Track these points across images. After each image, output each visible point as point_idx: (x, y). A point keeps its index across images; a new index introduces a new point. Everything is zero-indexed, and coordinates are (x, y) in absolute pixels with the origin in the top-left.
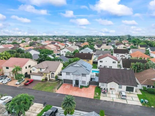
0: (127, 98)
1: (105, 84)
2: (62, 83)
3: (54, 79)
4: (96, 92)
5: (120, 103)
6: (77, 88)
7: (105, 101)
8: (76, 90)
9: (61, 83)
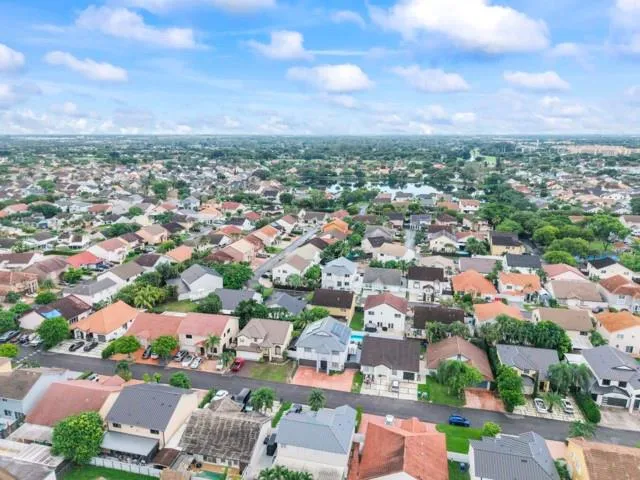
0: (401, 390)
1: (370, 368)
2: (297, 367)
3: (281, 357)
4: (355, 381)
5: (388, 398)
6: (322, 375)
7: (368, 395)
8: (323, 379)
9: (294, 366)
